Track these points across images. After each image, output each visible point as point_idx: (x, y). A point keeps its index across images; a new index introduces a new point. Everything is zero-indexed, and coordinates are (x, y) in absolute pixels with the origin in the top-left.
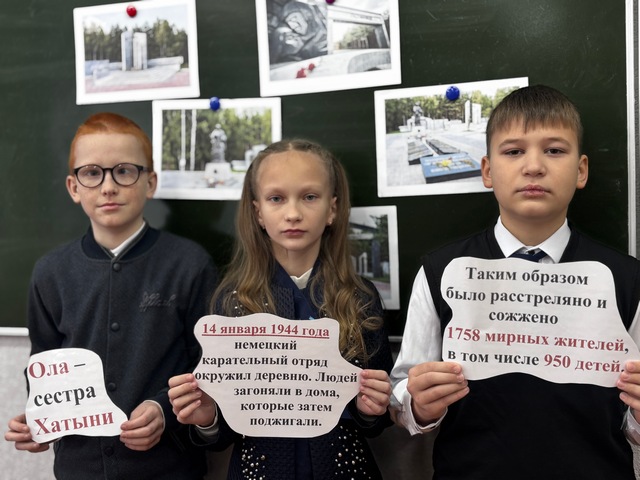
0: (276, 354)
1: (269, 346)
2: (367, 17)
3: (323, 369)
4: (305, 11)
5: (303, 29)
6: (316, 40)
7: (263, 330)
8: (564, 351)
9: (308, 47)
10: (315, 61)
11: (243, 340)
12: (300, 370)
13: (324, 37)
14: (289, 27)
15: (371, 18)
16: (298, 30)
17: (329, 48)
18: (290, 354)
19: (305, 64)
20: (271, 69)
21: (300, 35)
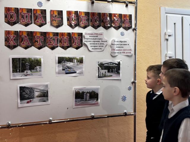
0: (95, 38)
1: (94, 37)
2: (43, 91)
3: (102, 40)
4: (29, 89)
5: (29, 93)
6: (31, 95)
7: (93, 34)
8: (124, 51)
9: (29, 97)
10: (31, 100)
11: (90, 35)
12: (98, 40)
13: (34, 95)
14: (25, 92)
15: (44, 91)
16: (28, 93)
17: (35, 97)
18: (97, 38)
19: (29, 100)
20: (20, 101)
21: (28, 94)
